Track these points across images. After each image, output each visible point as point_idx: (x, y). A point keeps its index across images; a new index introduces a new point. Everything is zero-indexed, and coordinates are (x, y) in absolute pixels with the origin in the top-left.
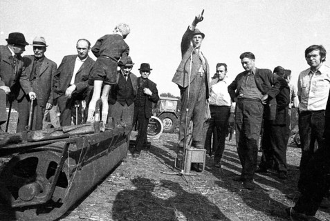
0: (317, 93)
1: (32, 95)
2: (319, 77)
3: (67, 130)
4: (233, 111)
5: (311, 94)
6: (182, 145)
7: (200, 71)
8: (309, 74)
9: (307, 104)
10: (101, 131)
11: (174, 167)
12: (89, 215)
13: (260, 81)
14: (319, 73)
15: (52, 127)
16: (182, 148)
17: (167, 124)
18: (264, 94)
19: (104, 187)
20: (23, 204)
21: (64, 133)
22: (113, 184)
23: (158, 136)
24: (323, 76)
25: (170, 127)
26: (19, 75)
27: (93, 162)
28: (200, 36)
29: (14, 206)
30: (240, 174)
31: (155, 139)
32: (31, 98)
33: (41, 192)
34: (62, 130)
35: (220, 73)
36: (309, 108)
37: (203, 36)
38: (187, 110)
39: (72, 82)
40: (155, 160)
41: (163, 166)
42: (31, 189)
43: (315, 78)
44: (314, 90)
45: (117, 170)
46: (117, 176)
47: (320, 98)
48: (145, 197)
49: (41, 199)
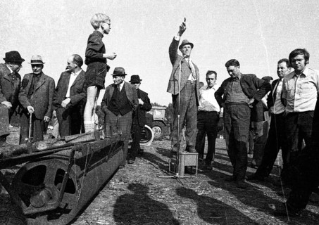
0: (303, 95)
1: (30, 109)
2: (303, 80)
3: (69, 139)
4: (221, 116)
5: (297, 96)
6: (175, 149)
7: (190, 79)
8: (293, 78)
9: (293, 106)
10: (102, 139)
11: (168, 171)
12: (96, 219)
13: (246, 86)
14: (303, 76)
15: (53, 137)
16: (175, 153)
17: (156, 131)
18: (250, 98)
19: (105, 192)
20: (35, 210)
21: (67, 142)
22: (113, 189)
23: (149, 143)
24: (308, 79)
25: (159, 134)
26: (18, 91)
27: (96, 168)
28: (189, 46)
29: (26, 213)
30: (232, 174)
31: (147, 146)
32: (30, 111)
33: (51, 198)
34: (64, 140)
35: (211, 80)
36: (295, 109)
37: (192, 45)
38: (179, 116)
39: (68, 95)
40: (150, 166)
41: (158, 170)
42: (42, 196)
43: (300, 80)
44: (299, 93)
45: (115, 176)
46: (116, 182)
47: (306, 100)
48: (145, 200)
49: (52, 205)
